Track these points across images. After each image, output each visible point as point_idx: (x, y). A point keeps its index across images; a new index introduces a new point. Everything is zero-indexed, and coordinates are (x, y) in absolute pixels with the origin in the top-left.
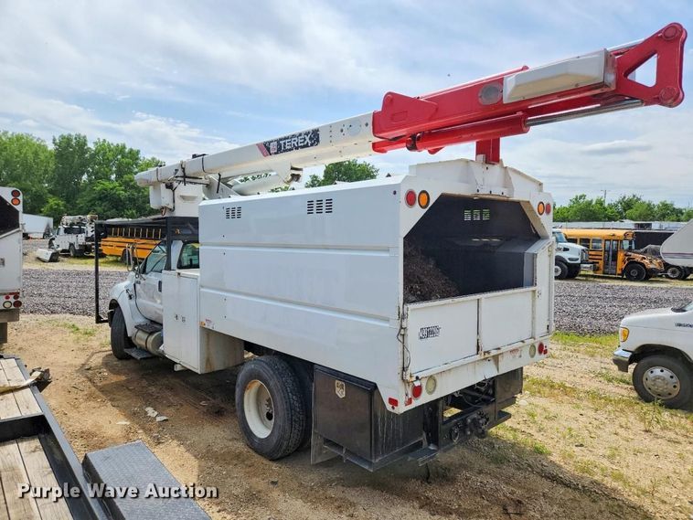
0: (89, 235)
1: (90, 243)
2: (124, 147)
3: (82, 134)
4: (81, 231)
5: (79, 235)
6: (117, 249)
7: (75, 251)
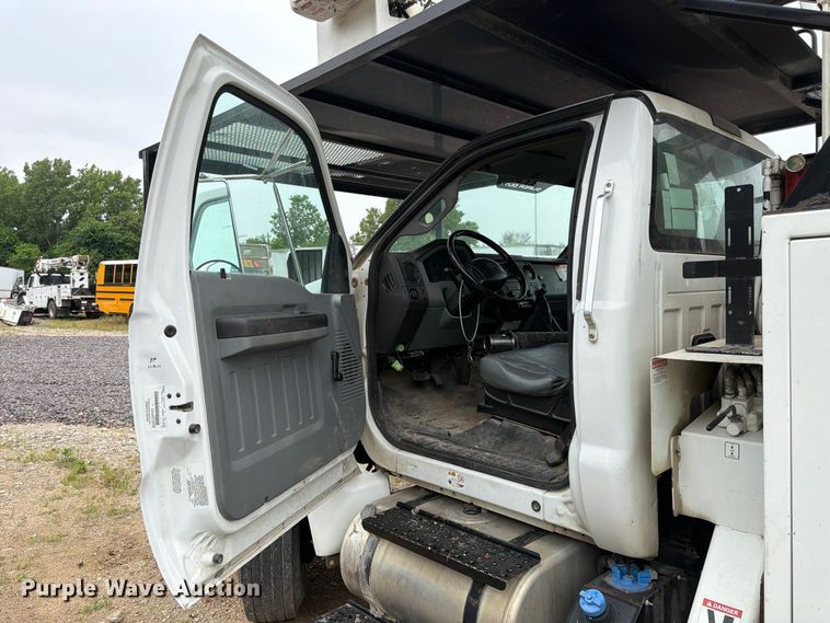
0: (77, 285)
1: (79, 297)
2: (119, 175)
3: (64, 160)
4: (65, 281)
5: (63, 286)
6: (120, 303)
7: (57, 310)
